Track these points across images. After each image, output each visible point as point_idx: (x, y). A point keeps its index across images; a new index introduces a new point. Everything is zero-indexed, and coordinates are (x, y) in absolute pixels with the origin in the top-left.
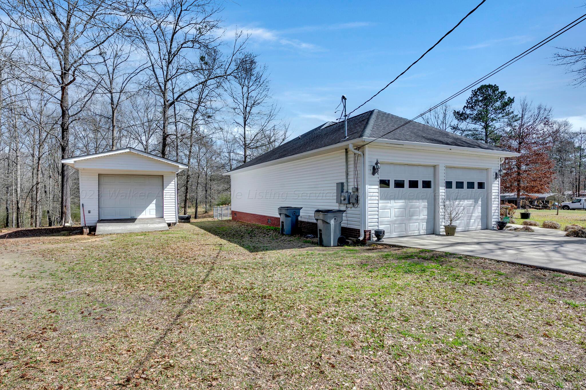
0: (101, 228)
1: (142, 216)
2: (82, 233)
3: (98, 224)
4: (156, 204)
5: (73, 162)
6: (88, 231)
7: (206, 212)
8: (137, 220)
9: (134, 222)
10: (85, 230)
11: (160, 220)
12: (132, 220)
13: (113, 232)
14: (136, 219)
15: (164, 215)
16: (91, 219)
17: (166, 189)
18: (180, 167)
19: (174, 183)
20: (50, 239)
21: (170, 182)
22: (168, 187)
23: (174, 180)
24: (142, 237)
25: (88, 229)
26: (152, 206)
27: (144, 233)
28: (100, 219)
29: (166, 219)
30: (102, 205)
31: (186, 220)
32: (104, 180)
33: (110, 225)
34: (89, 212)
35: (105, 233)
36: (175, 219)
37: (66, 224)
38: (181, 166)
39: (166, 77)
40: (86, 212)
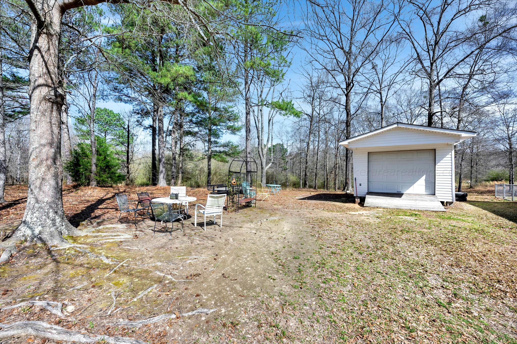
0: (370, 200)
1: (410, 191)
2: (354, 202)
3: (367, 196)
4: (426, 180)
5: (347, 143)
6: (359, 201)
7: (471, 187)
8: (403, 196)
9: (401, 197)
10: (356, 200)
11: (432, 198)
12: (399, 195)
13: (379, 205)
14: (402, 194)
15: (436, 192)
16: (362, 190)
17: (439, 164)
18: (462, 136)
19: (450, 156)
20: (332, 204)
21: (444, 156)
22: (442, 161)
23: (450, 154)
24: (413, 219)
25: (359, 199)
26: (422, 181)
27: (414, 213)
28: (369, 191)
29: (438, 197)
30: (371, 179)
31: (461, 198)
32: (373, 157)
33: (377, 198)
34: (360, 185)
35: (372, 206)
36: (451, 198)
37: (348, 192)
38: (464, 135)
39: (433, 58)
40: (358, 185)
